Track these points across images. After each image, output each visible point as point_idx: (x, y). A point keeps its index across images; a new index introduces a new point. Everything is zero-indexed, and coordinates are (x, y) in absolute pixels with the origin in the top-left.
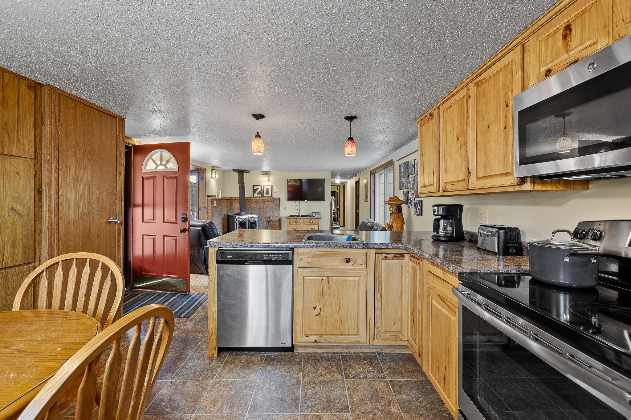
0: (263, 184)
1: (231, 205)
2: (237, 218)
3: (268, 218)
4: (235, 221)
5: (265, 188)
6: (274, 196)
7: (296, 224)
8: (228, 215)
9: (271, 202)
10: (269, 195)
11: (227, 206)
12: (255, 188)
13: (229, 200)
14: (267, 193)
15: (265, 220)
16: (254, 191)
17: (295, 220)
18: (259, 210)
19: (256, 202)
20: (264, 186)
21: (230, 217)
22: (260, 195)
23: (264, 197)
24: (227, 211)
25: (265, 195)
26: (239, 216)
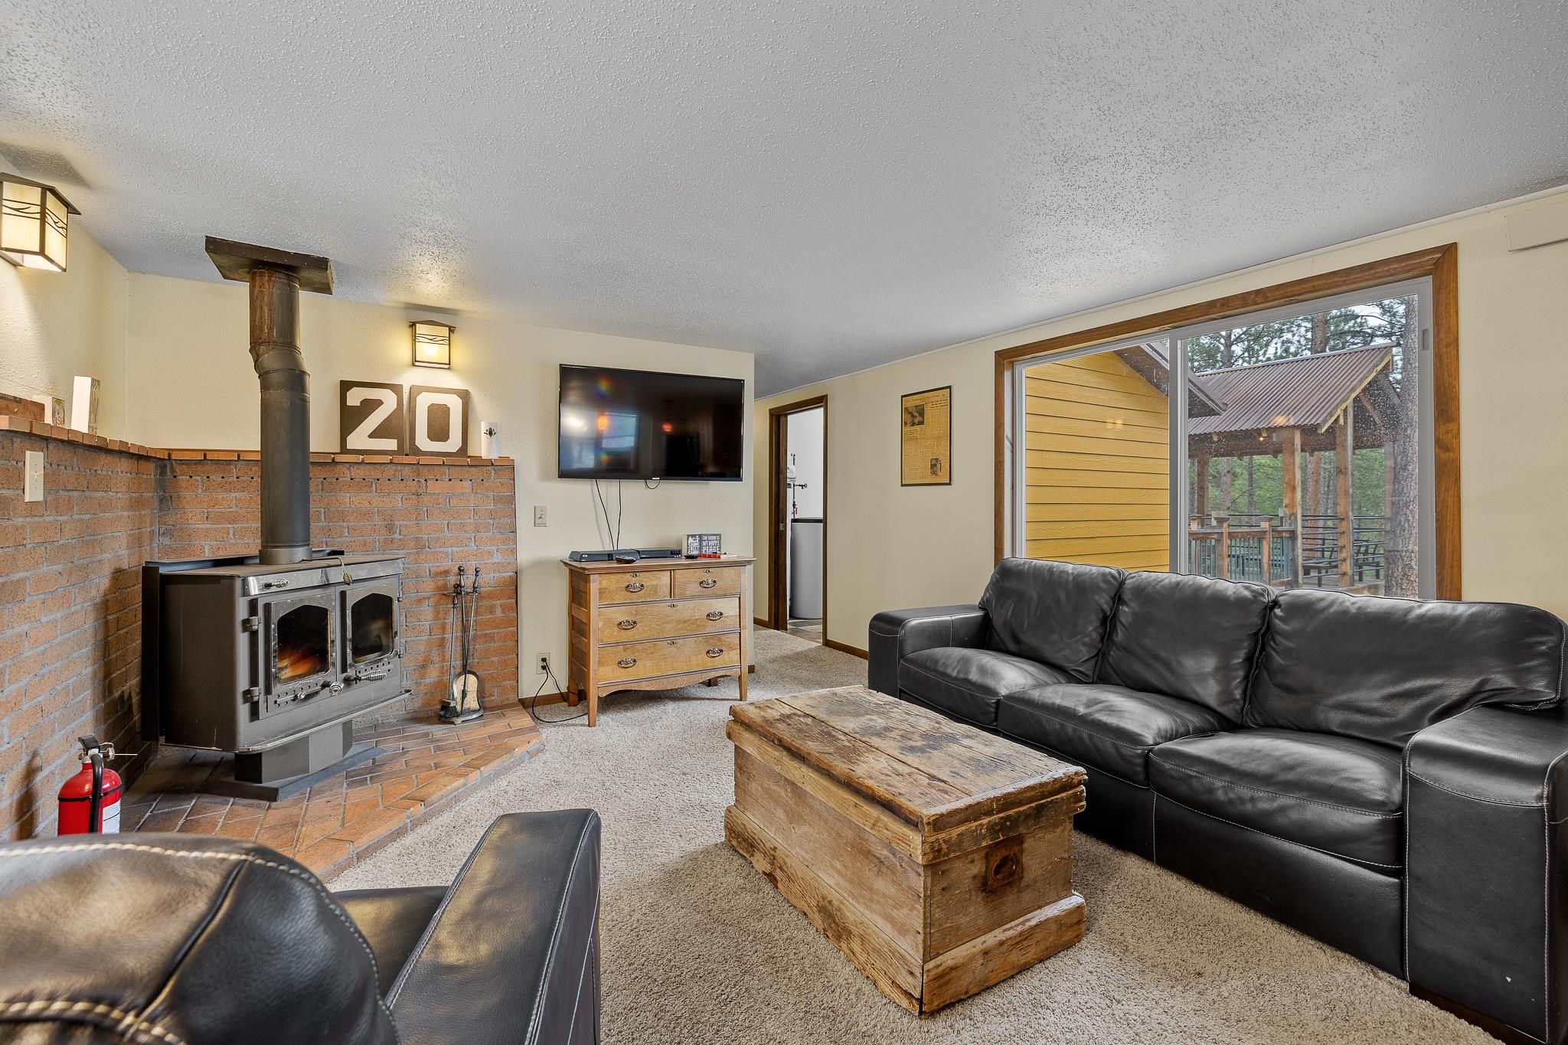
0: (409, 379)
1: (166, 498)
2: (254, 587)
3: (446, 573)
4: (242, 611)
5: (424, 402)
6: (482, 448)
7: (634, 597)
8: (163, 570)
9: (467, 484)
10: (453, 444)
11: (136, 504)
12: (355, 398)
13: (152, 466)
14: (439, 432)
15: (428, 587)
16: (350, 418)
17: (628, 579)
18: (390, 528)
19: (365, 484)
20: (415, 391)
21: (177, 592)
22: (391, 444)
23: (417, 451)
24: (136, 541)
25: (423, 442)
26: (270, 579)
